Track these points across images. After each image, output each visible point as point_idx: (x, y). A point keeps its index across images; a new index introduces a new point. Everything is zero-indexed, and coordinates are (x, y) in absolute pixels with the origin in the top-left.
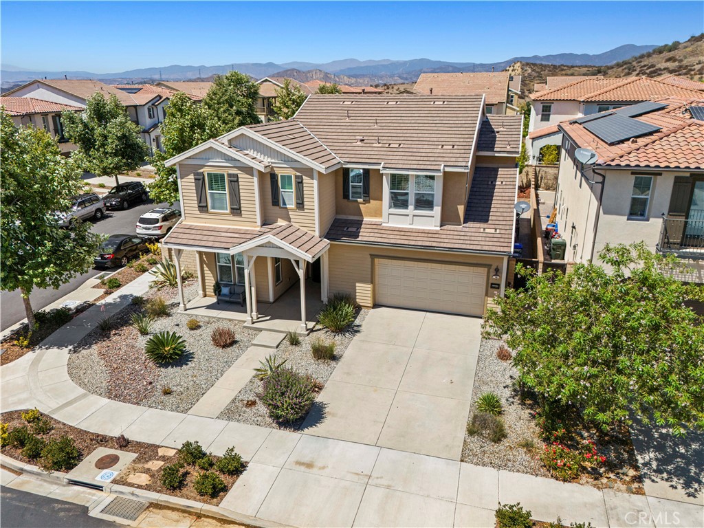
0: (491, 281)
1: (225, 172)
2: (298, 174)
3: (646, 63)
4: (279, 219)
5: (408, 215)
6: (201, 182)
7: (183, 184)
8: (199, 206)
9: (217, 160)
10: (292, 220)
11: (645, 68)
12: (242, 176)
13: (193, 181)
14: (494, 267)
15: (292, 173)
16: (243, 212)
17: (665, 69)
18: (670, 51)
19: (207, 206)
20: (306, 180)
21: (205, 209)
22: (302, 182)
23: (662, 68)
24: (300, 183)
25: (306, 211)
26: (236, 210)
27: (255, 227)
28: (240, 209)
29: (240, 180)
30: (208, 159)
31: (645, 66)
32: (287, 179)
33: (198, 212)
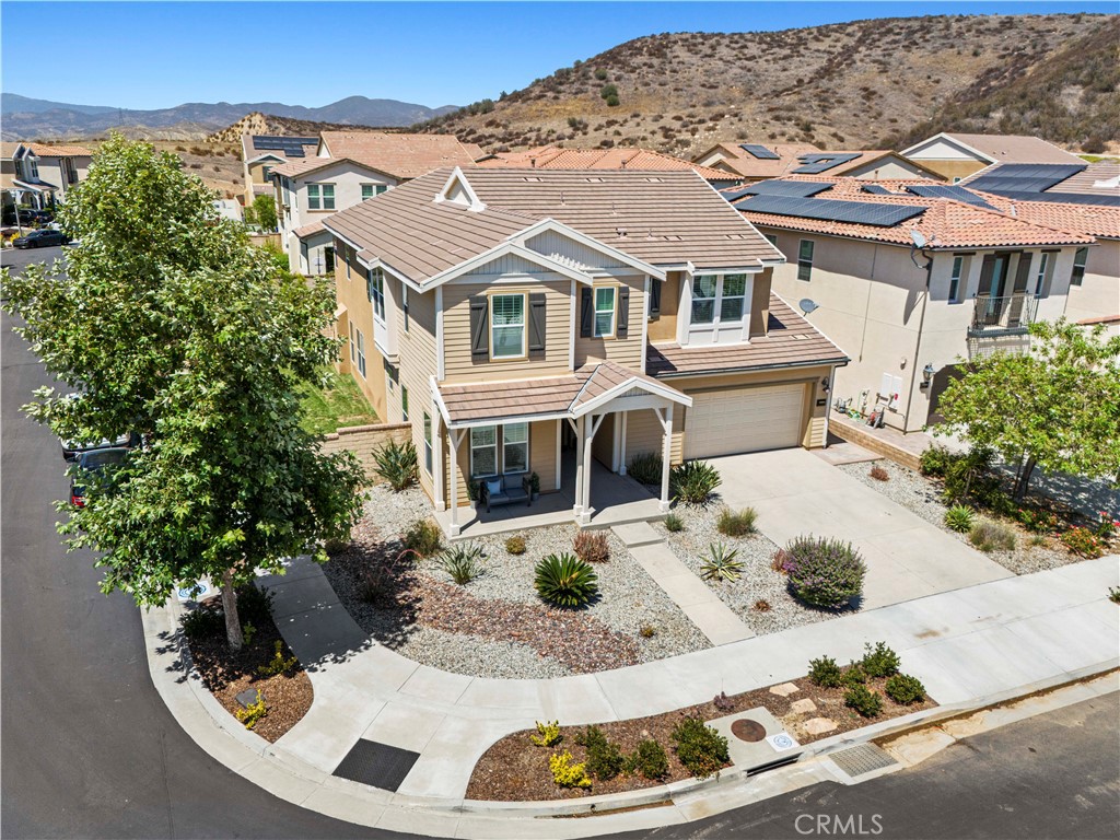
0: (818, 397)
1: (525, 292)
2: (623, 285)
3: (461, 127)
4: (588, 357)
5: (712, 330)
6: (482, 312)
7: (446, 319)
8: (474, 354)
9: (514, 274)
10: (608, 355)
11: (464, 134)
12: (552, 296)
13: (468, 312)
14: (821, 380)
15: (615, 284)
16: (547, 354)
17: (491, 136)
18: (485, 113)
19: (487, 353)
20: (634, 293)
21: (484, 356)
22: (627, 298)
23: (487, 135)
24: (624, 299)
25: (629, 338)
26: (537, 352)
27: (565, 373)
28: (543, 349)
29: (548, 302)
30: (498, 274)
31: (461, 131)
32: (606, 295)
33: (471, 364)
